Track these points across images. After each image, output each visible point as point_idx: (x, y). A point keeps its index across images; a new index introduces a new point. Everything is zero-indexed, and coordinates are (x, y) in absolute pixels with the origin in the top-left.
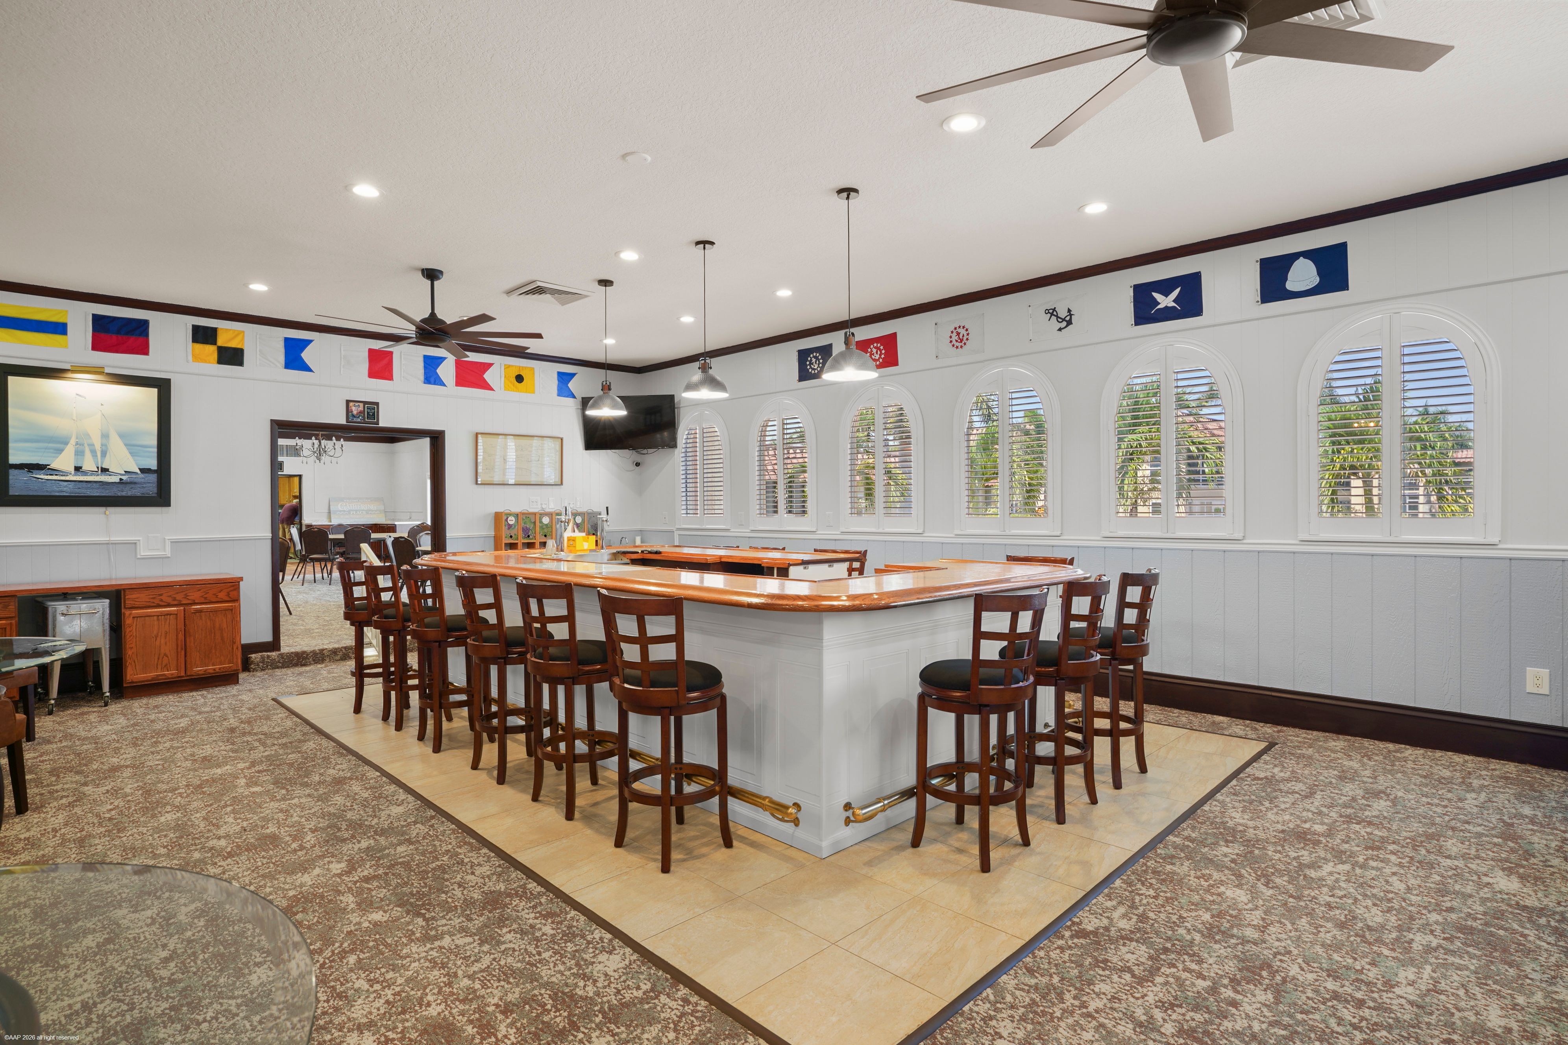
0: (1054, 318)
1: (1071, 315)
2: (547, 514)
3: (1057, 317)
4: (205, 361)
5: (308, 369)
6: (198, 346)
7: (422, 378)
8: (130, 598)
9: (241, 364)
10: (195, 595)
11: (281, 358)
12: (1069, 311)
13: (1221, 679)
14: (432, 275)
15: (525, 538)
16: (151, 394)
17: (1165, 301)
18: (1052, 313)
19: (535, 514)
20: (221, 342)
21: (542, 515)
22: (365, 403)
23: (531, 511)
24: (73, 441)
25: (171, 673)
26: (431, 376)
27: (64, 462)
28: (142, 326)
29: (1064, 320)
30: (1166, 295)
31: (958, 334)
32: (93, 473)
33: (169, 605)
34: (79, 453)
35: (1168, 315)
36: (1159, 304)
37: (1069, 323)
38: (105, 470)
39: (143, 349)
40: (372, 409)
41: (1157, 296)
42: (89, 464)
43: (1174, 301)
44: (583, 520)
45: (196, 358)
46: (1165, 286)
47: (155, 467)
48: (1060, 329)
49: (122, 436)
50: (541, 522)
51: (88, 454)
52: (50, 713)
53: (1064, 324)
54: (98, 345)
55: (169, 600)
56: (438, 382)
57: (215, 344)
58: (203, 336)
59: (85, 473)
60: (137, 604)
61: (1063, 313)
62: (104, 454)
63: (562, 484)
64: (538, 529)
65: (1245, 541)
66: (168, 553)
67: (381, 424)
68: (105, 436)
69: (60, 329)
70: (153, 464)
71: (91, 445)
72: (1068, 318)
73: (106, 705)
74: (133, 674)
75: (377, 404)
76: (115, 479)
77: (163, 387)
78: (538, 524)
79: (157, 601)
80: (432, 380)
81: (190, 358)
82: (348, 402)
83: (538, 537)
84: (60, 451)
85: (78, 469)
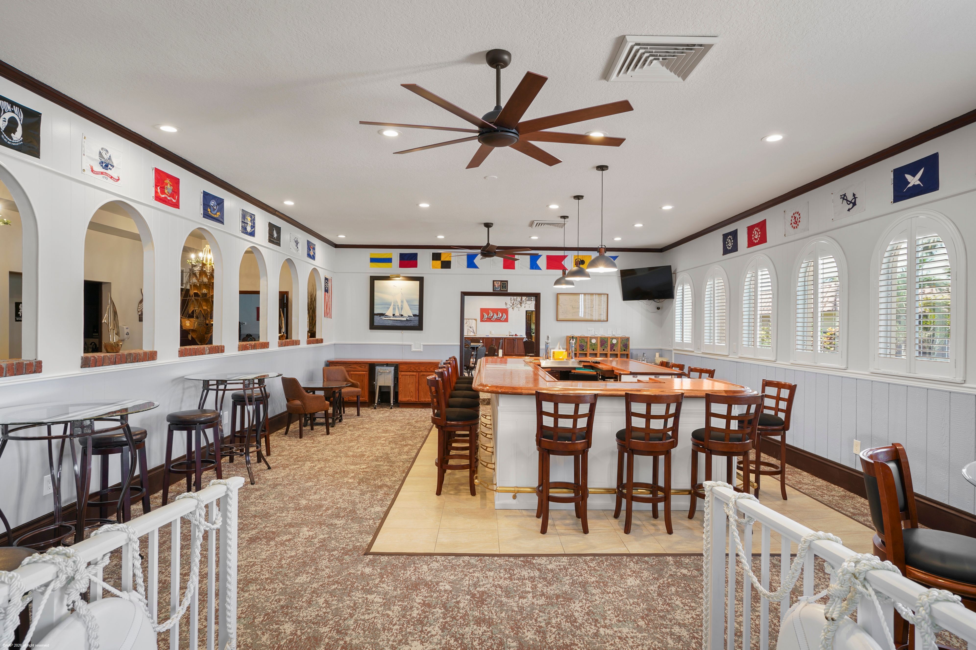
0: (845, 201)
1: (855, 198)
2: (594, 338)
3: (847, 201)
4: (436, 268)
5: (477, 267)
6: (434, 262)
7: (529, 266)
8: (401, 367)
9: (449, 267)
10: (422, 368)
11: (465, 263)
12: (854, 195)
13: (946, 502)
14: (488, 225)
15: (580, 350)
16: (417, 283)
17: (914, 180)
18: (844, 197)
19: (587, 337)
20: (442, 259)
21: (591, 338)
22: (501, 281)
23: (586, 335)
24: (392, 304)
25: (413, 399)
26: (534, 266)
27: (389, 313)
28: (415, 255)
29: (851, 202)
30: (914, 176)
31: (795, 218)
32: (398, 317)
33: (413, 372)
34: (394, 309)
35: (916, 191)
36: (909, 183)
37: (854, 204)
38: (402, 315)
39: (415, 265)
40: (504, 284)
41: (908, 177)
42: (397, 314)
43: (919, 180)
44: (617, 342)
45: (434, 267)
46: (912, 169)
47: (418, 314)
48: (849, 210)
49: (407, 301)
50: (591, 342)
51: (397, 309)
52: (375, 408)
53: (851, 205)
54: (402, 265)
55: (413, 369)
56: (538, 268)
57: (440, 259)
58: (436, 257)
59: (396, 317)
60: (403, 370)
61: (850, 198)
62: (402, 309)
63: (607, 321)
64: (589, 346)
65: (964, 385)
66: (422, 350)
67: (509, 291)
68: (402, 302)
69: (389, 260)
70: (417, 313)
71: (398, 305)
72: (853, 201)
73: (391, 408)
74: (401, 398)
75: (507, 281)
76: (405, 319)
77: (421, 280)
78: (589, 343)
79: (409, 370)
80: (534, 267)
81: (431, 267)
82: (494, 281)
83: (588, 350)
84: (389, 308)
85: (394, 315)
